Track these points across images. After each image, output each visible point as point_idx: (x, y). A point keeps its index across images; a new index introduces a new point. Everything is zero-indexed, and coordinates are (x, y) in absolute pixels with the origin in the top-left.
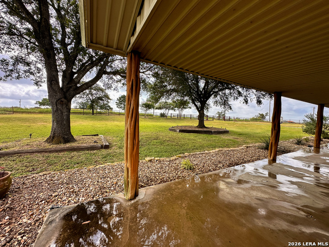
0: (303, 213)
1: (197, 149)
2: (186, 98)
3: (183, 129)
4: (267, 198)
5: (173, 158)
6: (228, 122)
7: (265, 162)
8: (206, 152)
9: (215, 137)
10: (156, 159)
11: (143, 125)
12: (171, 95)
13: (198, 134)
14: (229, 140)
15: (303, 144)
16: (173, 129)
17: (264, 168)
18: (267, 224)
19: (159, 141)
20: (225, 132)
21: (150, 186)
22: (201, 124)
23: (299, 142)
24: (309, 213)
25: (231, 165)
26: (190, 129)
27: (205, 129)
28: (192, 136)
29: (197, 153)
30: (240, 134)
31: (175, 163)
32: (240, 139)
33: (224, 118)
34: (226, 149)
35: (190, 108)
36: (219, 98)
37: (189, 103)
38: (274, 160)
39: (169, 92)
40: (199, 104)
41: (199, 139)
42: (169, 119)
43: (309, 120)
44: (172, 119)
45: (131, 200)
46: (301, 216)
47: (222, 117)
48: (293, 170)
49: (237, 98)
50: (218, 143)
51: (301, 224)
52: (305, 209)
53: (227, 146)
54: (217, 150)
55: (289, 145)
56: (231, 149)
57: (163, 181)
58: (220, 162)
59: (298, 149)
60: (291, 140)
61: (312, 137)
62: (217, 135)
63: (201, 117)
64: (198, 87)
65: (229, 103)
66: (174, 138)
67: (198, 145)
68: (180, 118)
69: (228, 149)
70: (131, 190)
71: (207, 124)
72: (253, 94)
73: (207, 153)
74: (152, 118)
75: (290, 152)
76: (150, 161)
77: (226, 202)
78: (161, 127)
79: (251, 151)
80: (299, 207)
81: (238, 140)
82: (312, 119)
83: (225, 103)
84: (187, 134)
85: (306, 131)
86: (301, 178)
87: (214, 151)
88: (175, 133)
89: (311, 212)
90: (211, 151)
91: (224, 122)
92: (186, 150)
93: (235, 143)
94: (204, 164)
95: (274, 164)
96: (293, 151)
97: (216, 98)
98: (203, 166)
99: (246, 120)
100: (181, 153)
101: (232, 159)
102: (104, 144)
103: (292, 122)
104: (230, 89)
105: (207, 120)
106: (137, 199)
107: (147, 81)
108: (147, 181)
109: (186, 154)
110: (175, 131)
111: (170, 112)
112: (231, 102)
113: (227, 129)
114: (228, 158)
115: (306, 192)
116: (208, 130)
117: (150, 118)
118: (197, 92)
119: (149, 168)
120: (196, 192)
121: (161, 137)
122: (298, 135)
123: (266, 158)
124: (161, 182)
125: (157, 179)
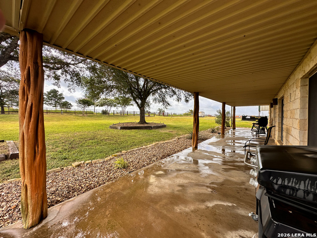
0: (210, 190)
1: (135, 145)
2: (128, 96)
3: (125, 125)
4: (187, 183)
5: (109, 158)
6: (167, 117)
7: (190, 150)
8: (144, 147)
9: (154, 132)
10: (87, 162)
11: (80, 124)
12: (111, 91)
13: (139, 130)
14: (166, 133)
15: (215, 132)
16: (114, 127)
17: (189, 155)
18: (183, 208)
19: (96, 140)
20: (163, 126)
21: (70, 198)
22: (143, 120)
23: (213, 131)
24: (213, 189)
25: (164, 157)
26: (132, 126)
27: (146, 125)
28: (133, 132)
29: (135, 149)
30: (175, 128)
31: (109, 164)
32: (175, 132)
33: (163, 114)
34: (162, 142)
35: (132, 105)
36: (158, 96)
37: (131, 100)
38: (196, 148)
39: (109, 88)
40: (140, 101)
41: (140, 134)
42: (112, 116)
43: (219, 114)
44: (114, 115)
45: (32, 227)
46: (208, 192)
47: (162, 113)
48: (207, 154)
49: (172, 96)
50: (156, 137)
51: (208, 200)
52: (211, 185)
53: (163, 139)
54: (154, 144)
55: (207, 133)
56: (166, 141)
57: (89, 188)
58: (154, 156)
59: (212, 136)
60: (209, 130)
61: (220, 126)
62: (156, 130)
63: (142, 113)
64: (138, 85)
65: (167, 100)
66: (113, 136)
67: (137, 141)
68: (123, 115)
69: (163, 142)
70: (33, 214)
71: (148, 120)
72: (183, 94)
73: (144, 149)
74: (92, 116)
75: (207, 139)
76: (79, 166)
77: (152, 197)
78: (102, 125)
79: (181, 141)
80: (208, 185)
81: (173, 133)
82: (220, 113)
83: (163, 100)
84: (128, 131)
85: (217, 122)
86: (212, 159)
87: (151, 145)
88: (116, 130)
89: (215, 187)
90: (148, 146)
91: (163, 117)
92: (124, 148)
93: (170, 136)
94: (140, 159)
95: (196, 151)
96: (209, 138)
97: (155, 96)
98: (138, 163)
99: (181, 115)
100: (118, 152)
101: (166, 151)
102: (11, 153)
103: (210, 116)
104: (165, 88)
105: (149, 116)
106: (44, 222)
107: (81, 75)
108: (68, 192)
109: (124, 152)
110: (116, 128)
111: (112, 110)
112: (168, 99)
113: (165, 124)
114: (162, 150)
115: (214, 171)
116: (149, 125)
117: (89, 116)
118: (138, 89)
119: (74, 175)
120: (125, 193)
121: (99, 137)
122: (213, 125)
123: (191, 146)
124: (87, 189)
125: (82, 188)
